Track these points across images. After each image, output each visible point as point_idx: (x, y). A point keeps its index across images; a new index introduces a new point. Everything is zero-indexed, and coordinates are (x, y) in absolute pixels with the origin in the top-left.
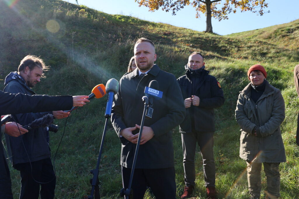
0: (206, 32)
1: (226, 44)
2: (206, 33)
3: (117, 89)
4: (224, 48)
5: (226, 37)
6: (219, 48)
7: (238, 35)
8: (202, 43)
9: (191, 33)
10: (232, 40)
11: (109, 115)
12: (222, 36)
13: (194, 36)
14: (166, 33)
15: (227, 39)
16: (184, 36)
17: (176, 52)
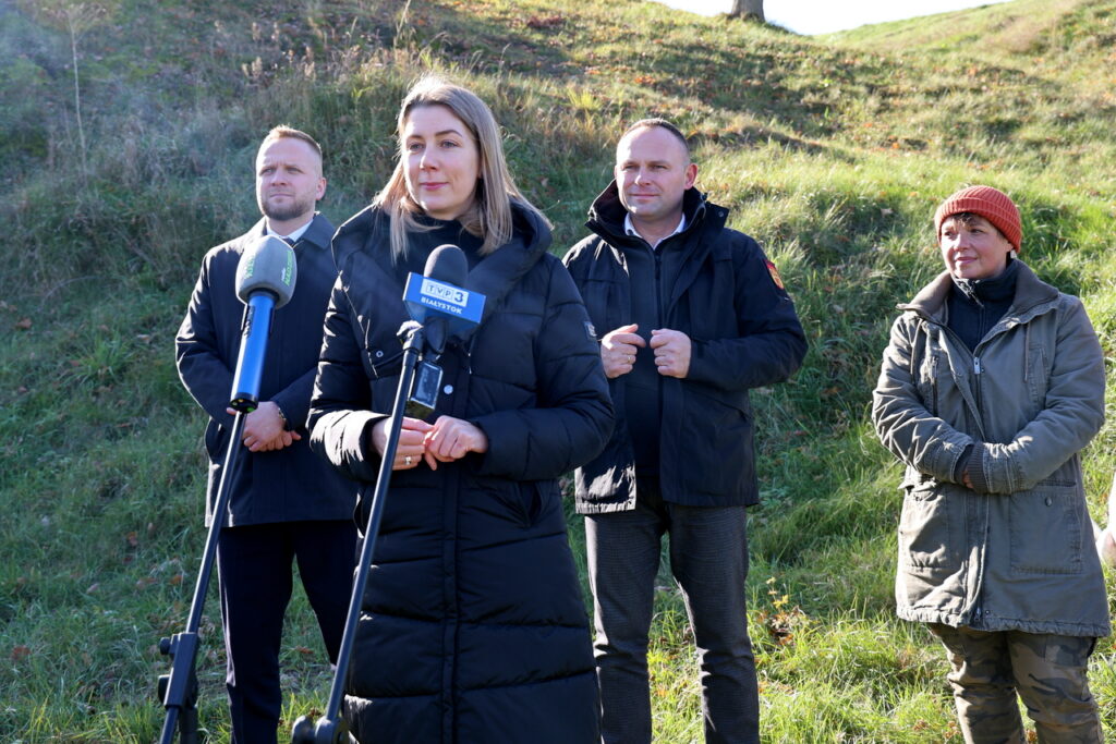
0: (730, 17)
1: (824, 77)
2: (733, 24)
3: (287, 282)
4: (810, 98)
5: (828, 43)
6: (788, 97)
7: (892, 35)
8: (712, 73)
9: (662, 25)
10: (855, 57)
11: (249, 395)
12: (810, 38)
13: (673, 37)
14: (543, 18)
15: (834, 51)
16: (626, 38)
17: (581, 114)
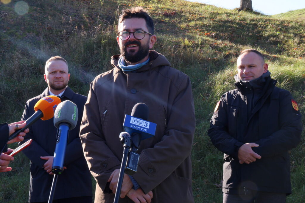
0: (239, 10)
1: (277, 31)
2: (241, 12)
3: (74, 119)
4: (272, 39)
5: (277, 18)
6: (264, 39)
7: (301, 14)
8: (233, 30)
9: (214, 13)
10: (289, 23)
11: (59, 167)
12: (270, 16)
13: (218, 18)
14: (169, 12)
15: (280, 21)
16: (201, 18)
17: (185, 47)
